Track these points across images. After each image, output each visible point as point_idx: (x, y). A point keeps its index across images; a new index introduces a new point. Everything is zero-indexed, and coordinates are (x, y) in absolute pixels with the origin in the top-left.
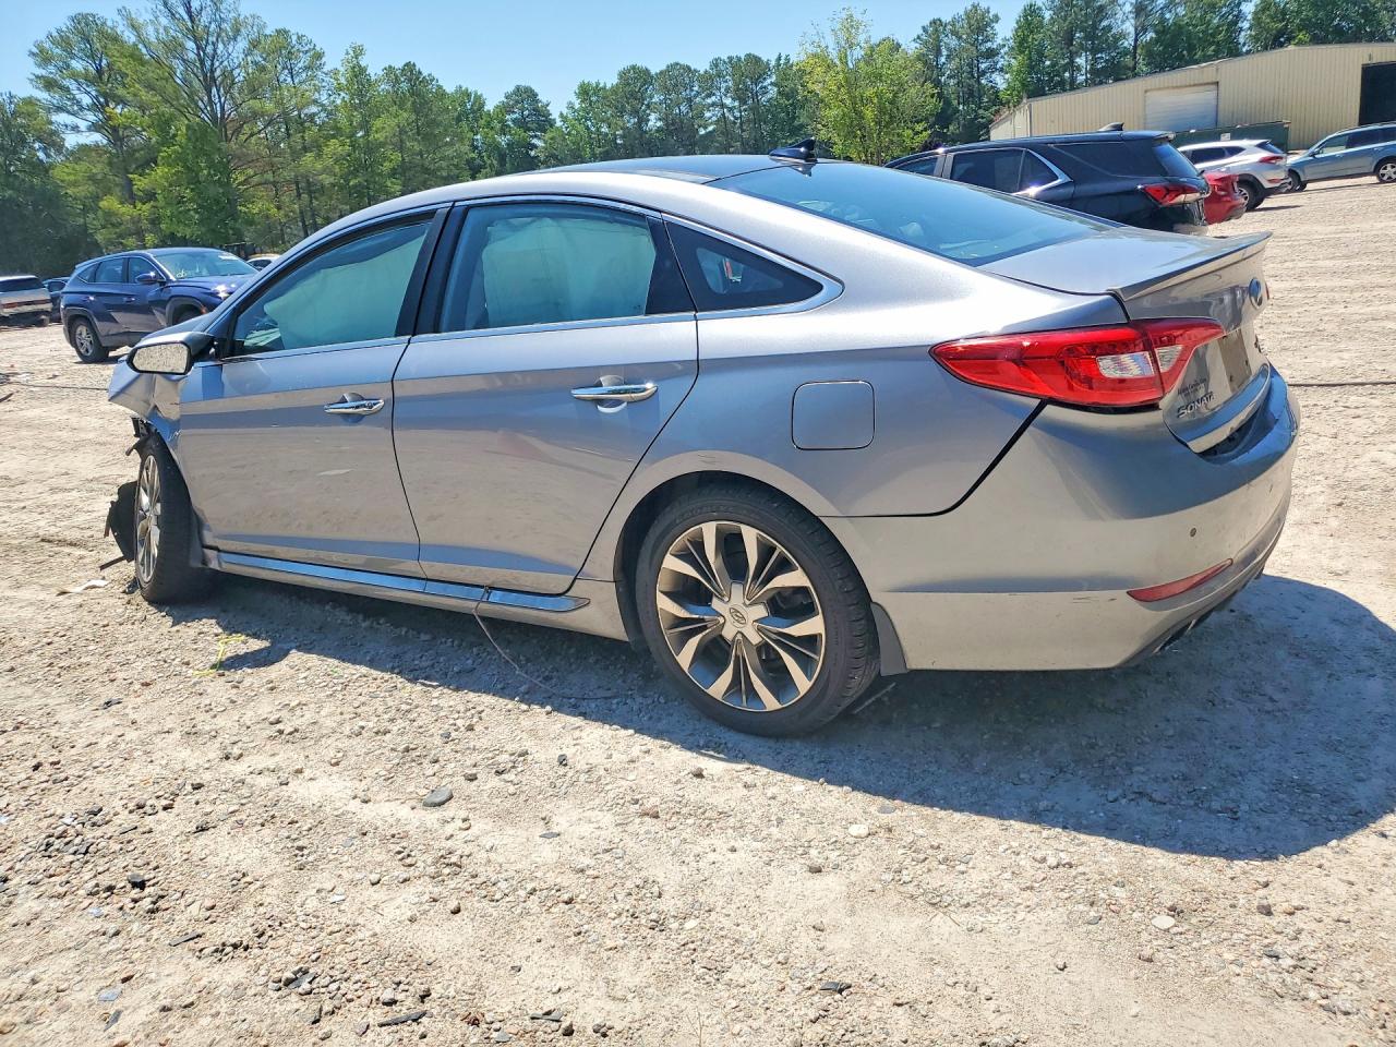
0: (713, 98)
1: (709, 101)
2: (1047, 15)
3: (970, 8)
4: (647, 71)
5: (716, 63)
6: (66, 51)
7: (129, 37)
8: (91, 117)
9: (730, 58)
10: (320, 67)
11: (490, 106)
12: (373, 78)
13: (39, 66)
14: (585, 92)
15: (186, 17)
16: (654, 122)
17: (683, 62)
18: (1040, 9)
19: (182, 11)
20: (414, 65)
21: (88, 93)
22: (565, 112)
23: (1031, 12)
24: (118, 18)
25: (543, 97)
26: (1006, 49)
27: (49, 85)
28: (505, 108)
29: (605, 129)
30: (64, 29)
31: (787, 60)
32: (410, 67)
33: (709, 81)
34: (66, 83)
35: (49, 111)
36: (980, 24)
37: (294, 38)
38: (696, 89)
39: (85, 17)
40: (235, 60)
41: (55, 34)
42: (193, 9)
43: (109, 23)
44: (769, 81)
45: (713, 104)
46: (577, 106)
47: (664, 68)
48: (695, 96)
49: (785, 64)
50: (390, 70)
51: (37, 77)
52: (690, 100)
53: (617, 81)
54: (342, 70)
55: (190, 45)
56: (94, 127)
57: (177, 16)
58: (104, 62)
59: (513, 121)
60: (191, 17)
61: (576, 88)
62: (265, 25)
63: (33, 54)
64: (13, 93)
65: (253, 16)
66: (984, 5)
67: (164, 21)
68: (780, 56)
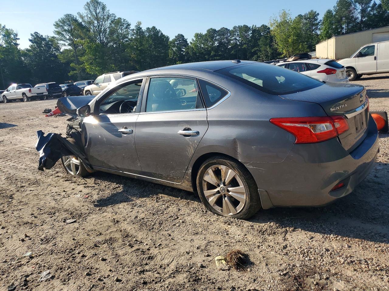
0: (234, 37)
1: (232, 38)
2: (334, 13)
3: (310, 11)
4: (215, 30)
5: (235, 28)
6: (63, 24)
7: (80, 20)
8: (69, 42)
9: (239, 26)
10: (129, 28)
11: (171, 40)
12: (143, 31)
13: (56, 28)
14: (197, 35)
15: (95, 15)
16: (216, 44)
17: (225, 27)
18: (331, 11)
19: (94, 13)
20: (155, 27)
21: (68, 35)
22: (191, 41)
23: (329, 12)
24: (77, 15)
25: (185, 37)
26: (321, 23)
27: (59, 33)
28: (175, 40)
29: (202, 46)
30: (63, 18)
31: (255, 26)
32: (154, 28)
33: (232, 33)
34: (63, 33)
35: (58, 40)
36: (313, 16)
37: (123, 20)
38: (229, 35)
39: (69, 15)
40: (107, 26)
41: (60, 19)
42: (97, 13)
43: (75, 17)
44: (250, 32)
45: (234, 39)
46: (194, 40)
47: (220, 29)
48: (229, 37)
50: (148, 28)
51: (55, 31)
52: (227, 38)
53: (206, 33)
54: (135, 28)
55: (96, 22)
56: (69, 45)
57: (93, 14)
58: (73, 27)
59: (177, 44)
60: (96, 14)
61: (194, 35)
62: (115, 17)
63: (55, 25)
64: (49, 36)
65: (113, 14)
66: (314, 11)
67: (89, 16)
68: (253, 26)
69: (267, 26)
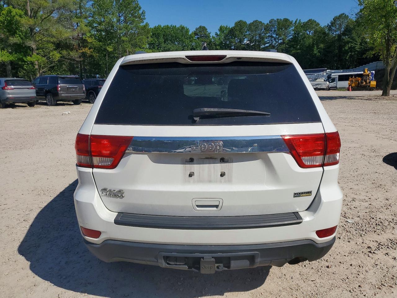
0: (269, 34)
1: (267, 35)
4: (245, 23)
5: (271, 21)
9: (277, 19)
11: (190, 33)
14: (221, 29)
16: (246, 41)
17: (259, 20)
22: (214, 35)
25: (209, 31)
28: (195, 33)
29: (228, 42)
31: (300, 21)
33: (267, 28)
38: (263, 30)
44: (291, 29)
45: (269, 36)
46: (219, 33)
47: (252, 22)
48: (262, 33)
49: (299, 23)
53: (234, 25)
59: (198, 38)
61: (219, 28)
68: (297, 19)
69: (315, 22)
